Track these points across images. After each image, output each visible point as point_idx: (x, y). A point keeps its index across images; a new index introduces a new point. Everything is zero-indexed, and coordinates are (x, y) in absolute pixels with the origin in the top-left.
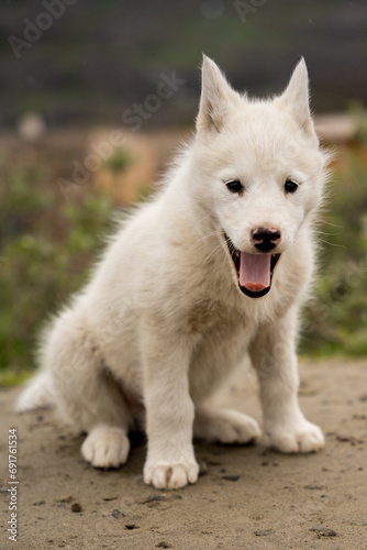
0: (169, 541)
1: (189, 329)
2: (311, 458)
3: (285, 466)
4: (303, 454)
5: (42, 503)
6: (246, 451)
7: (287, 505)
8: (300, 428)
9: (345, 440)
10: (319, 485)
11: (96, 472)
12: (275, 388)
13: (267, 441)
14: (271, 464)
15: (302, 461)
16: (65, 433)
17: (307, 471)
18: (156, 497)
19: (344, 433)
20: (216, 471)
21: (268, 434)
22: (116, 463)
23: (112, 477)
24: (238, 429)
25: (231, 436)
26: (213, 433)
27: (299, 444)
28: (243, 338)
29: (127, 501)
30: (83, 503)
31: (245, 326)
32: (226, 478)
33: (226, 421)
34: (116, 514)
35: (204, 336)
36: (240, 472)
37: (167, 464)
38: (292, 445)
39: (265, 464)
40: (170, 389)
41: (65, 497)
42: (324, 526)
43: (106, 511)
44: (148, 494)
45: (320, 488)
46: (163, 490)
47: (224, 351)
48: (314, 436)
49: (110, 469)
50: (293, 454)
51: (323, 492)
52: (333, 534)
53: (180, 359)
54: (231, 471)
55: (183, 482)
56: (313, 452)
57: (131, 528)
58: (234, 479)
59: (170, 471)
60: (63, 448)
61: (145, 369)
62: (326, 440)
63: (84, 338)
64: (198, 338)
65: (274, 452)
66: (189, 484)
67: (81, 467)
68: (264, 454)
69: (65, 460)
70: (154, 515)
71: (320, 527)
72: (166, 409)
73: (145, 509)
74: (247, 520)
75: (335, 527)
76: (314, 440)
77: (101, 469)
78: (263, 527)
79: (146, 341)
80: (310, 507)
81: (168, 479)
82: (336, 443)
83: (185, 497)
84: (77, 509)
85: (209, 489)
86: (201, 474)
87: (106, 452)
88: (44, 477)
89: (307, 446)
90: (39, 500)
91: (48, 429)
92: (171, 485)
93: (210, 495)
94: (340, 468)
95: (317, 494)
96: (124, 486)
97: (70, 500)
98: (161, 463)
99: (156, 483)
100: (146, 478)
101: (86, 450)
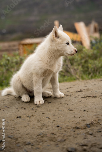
0: (44, 113)
3: (59, 100)
4: (61, 98)
5: (18, 108)
7: (62, 106)
8: (60, 94)
9: (68, 95)
10: (66, 103)
12: (55, 86)
13: (54, 96)
15: (61, 99)
16: (16, 97)
17: (63, 101)
18: (38, 106)
20: (47, 101)
21: (54, 95)
23: (28, 104)
24: (48, 94)
25: (47, 96)
26: (44, 95)
27: (60, 96)
29: (33, 106)
33: (46, 93)
34: (32, 109)
36: (51, 102)
38: (59, 96)
39: (55, 100)
41: (22, 107)
42: (70, 109)
43: (30, 109)
44: (36, 106)
45: (67, 103)
48: (63, 95)
49: (28, 102)
50: (59, 98)
52: (72, 110)
54: (49, 101)
55: (42, 104)
56: (63, 98)
57: (36, 111)
58: (51, 103)
59: (40, 101)
60: (17, 99)
64: (44, 77)
65: (56, 98)
67: (22, 102)
68: (54, 98)
69: (18, 101)
70: (39, 109)
73: (37, 108)
77: (26, 102)
78: (59, 110)
80: (66, 106)
81: (39, 103)
82: (66, 96)
83: (43, 106)
84: (25, 109)
85: (47, 104)
86: (44, 102)
88: (15, 104)
89: (62, 97)
91: (12, 96)
92: (40, 104)
93: (48, 105)
94: (68, 100)
95: (66, 104)
96: (31, 105)
97: (23, 107)
98: (38, 100)
99: (37, 104)
100: (35, 103)
101: (22, 99)
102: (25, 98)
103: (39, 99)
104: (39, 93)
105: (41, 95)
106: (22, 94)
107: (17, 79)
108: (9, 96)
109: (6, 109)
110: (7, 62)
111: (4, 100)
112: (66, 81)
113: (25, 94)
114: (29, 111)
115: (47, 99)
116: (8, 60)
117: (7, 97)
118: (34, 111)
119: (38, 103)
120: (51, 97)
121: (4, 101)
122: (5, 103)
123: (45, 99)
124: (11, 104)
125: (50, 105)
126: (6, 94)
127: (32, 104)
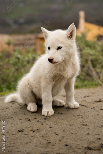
0: (52, 127)
1: (53, 80)
2: (77, 109)
3: (72, 111)
4: (75, 109)
5: (21, 119)
6: (62, 108)
7: (75, 119)
9: (83, 106)
11: (30, 113)
12: (70, 94)
13: (67, 106)
14: (69, 111)
15: (75, 110)
16: (21, 105)
17: (77, 112)
18: (46, 118)
19: (82, 104)
20: (57, 112)
21: (67, 104)
22: (35, 111)
23: (34, 114)
24: (60, 103)
25: (59, 105)
26: (55, 104)
27: (74, 106)
28: (64, 83)
29: (39, 118)
31: (64, 80)
32: (60, 114)
33: (58, 101)
34: (38, 121)
35: (55, 82)
37: (47, 111)
39: (67, 111)
40: (48, 94)
41: (26, 118)
42: (84, 123)
43: (36, 120)
44: (44, 117)
45: (81, 116)
46: (47, 116)
47: (60, 86)
48: (77, 105)
49: (34, 112)
50: (73, 109)
51: (82, 117)
52: (86, 125)
53: (50, 87)
54: (60, 112)
55: (51, 115)
56: (77, 108)
57: (42, 124)
58: (62, 114)
59: (48, 112)
60: (21, 108)
61: (42, 90)
62: (80, 106)
63: (28, 84)
64: (54, 82)
65: (69, 108)
66: (52, 115)
67: (27, 112)
68: (67, 109)
69: (23, 110)
70: (46, 122)
71: (83, 124)
72: (47, 99)
73: (44, 120)
74: (67, 122)
75: (87, 124)
76: (77, 106)
77: (32, 112)
78: (71, 124)
79: (43, 84)
80: (79, 119)
81: (48, 114)
82: (81, 106)
83: (52, 118)
84: (29, 120)
85: (57, 116)
86: (54, 113)
87: (33, 108)
88: (19, 114)
89: (76, 107)
90: (20, 119)
91: (16, 104)
92: (49, 115)
93: (57, 117)
94: (84, 112)
95: (81, 117)
96: (38, 116)
97: (27, 119)
98: (46, 110)
99: (45, 115)
100: (43, 114)
101: (28, 108)
102: (32, 107)
103: (48, 109)
104: (47, 102)
105: (51, 104)
106: (29, 102)
108: (13, 104)
109: (8, 120)
110: (17, 60)
111: (6, 108)
112: (86, 86)
114: (34, 124)
115: (58, 109)
116: (18, 58)
117: (11, 104)
118: (39, 124)
119: (46, 114)
120: (63, 106)
121: (7, 110)
122: (7, 113)
123: (56, 110)
124: (14, 113)
125: (61, 117)
126: (10, 101)
127: (39, 114)
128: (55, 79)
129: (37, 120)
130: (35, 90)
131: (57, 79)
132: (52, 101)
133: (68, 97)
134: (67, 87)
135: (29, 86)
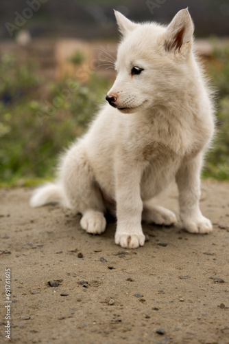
0: (133, 278)
1: (143, 158)
2: (205, 237)
3: (192, 240)
4: (201, 234)
5: (61, 252)
6: (170, 230)
7: (195, 263)
9: (223, 228)
10: (212, 252)
11: (88, 236)
13: (181, 225)
14: (184, 238)
15: (200, 238)
16: (69, 213)
17: (204, 244)
18: (123, 252)
19: (222, 224)
20: (153, 240)
22: (99, 232)
23: (97, 239)
25: (161, 221)
26: (151, 218)
27: (199, 228)
28: (173, 167)
29: (107, 251)
30: (83, 252)
31: (173, 160)
32: (160, 244)
33: (158, 212)
34: (102, 260)
35: (151, 162)
36: (167, 242)
37: (128, 234)
38: (195, 229)
39: (180, 238)
40: (131, 192)
41: (74, 249)
42: (217, 276)
43: (96, 257)
44: (118, 250)
45: (213, 255)
46: (126, 248)
47: (162, 173)
48: (207, 225)
49: (97, 235)
50: (195, 234)
51: (214, 257)
52: (222, 282)
53: (136, 175)
54: (162, 241)
55: (137, 245)
56: (206, 234)
57: (111, 268)
58: (165, 245)
59: (130, 238)
60: (68, 222)
61: (117, 180)
62: (213, 228)
63: (85, 164)
64: (147, 164)
65: (185, 232)
66: (140, 246)
67: (79, 232)
68: (179, 233)
69: (70, 229)
70: (122, 263)
71: (215, 277)
72: (127, 203)
73: (117, 258)
74: (174, 269)
75: (223, 278)
76: (207, 227)
77: (91, 234)
78: (183, 274)
79: (118, 164)
80: (208, 265)
81: (128, 243)
82: (218, 229)
83: (139, 254)
84: (80, 256)
85: (151, 250)
86: (146, 241)
87: (95, 225)
88: (60, 238)
89: (203, 230)
90: (59, 251)
92: (131, 246)
93: (152, 254)
94: (222, 244)
95: (211, 258)
96: (104, 244)
97: (76, 251)
98: (125, 233)
99: (122, 244)
100: (117, 241)
101: (83, 223)
102: (92, 221)
103: (129, 231)
104: (130, 211)
105: (138, 219)
106: (86, 207)
107: (81, 162)
108: (50, 210)
109: (27, 253)
111: (32, 222)
113: (95, 208)
114: (91, 267)
115: (155, 232)
117: (45, 212)
118: (104, 268)
119: (124, 242)
120: (172, 226)
121: (33, 225)
122: (29, 233)
123: (151, 233)
124: (46, 236)
125: (162, 253)
126: (43, 202)
127: (109, 241)
128: (149, 156)
129: (101, 255)
130: (101, 180)
131: (154, 155)
132: (141, 209)
133: (184, 204)
134: (183, 178)
135: (86, 168)
